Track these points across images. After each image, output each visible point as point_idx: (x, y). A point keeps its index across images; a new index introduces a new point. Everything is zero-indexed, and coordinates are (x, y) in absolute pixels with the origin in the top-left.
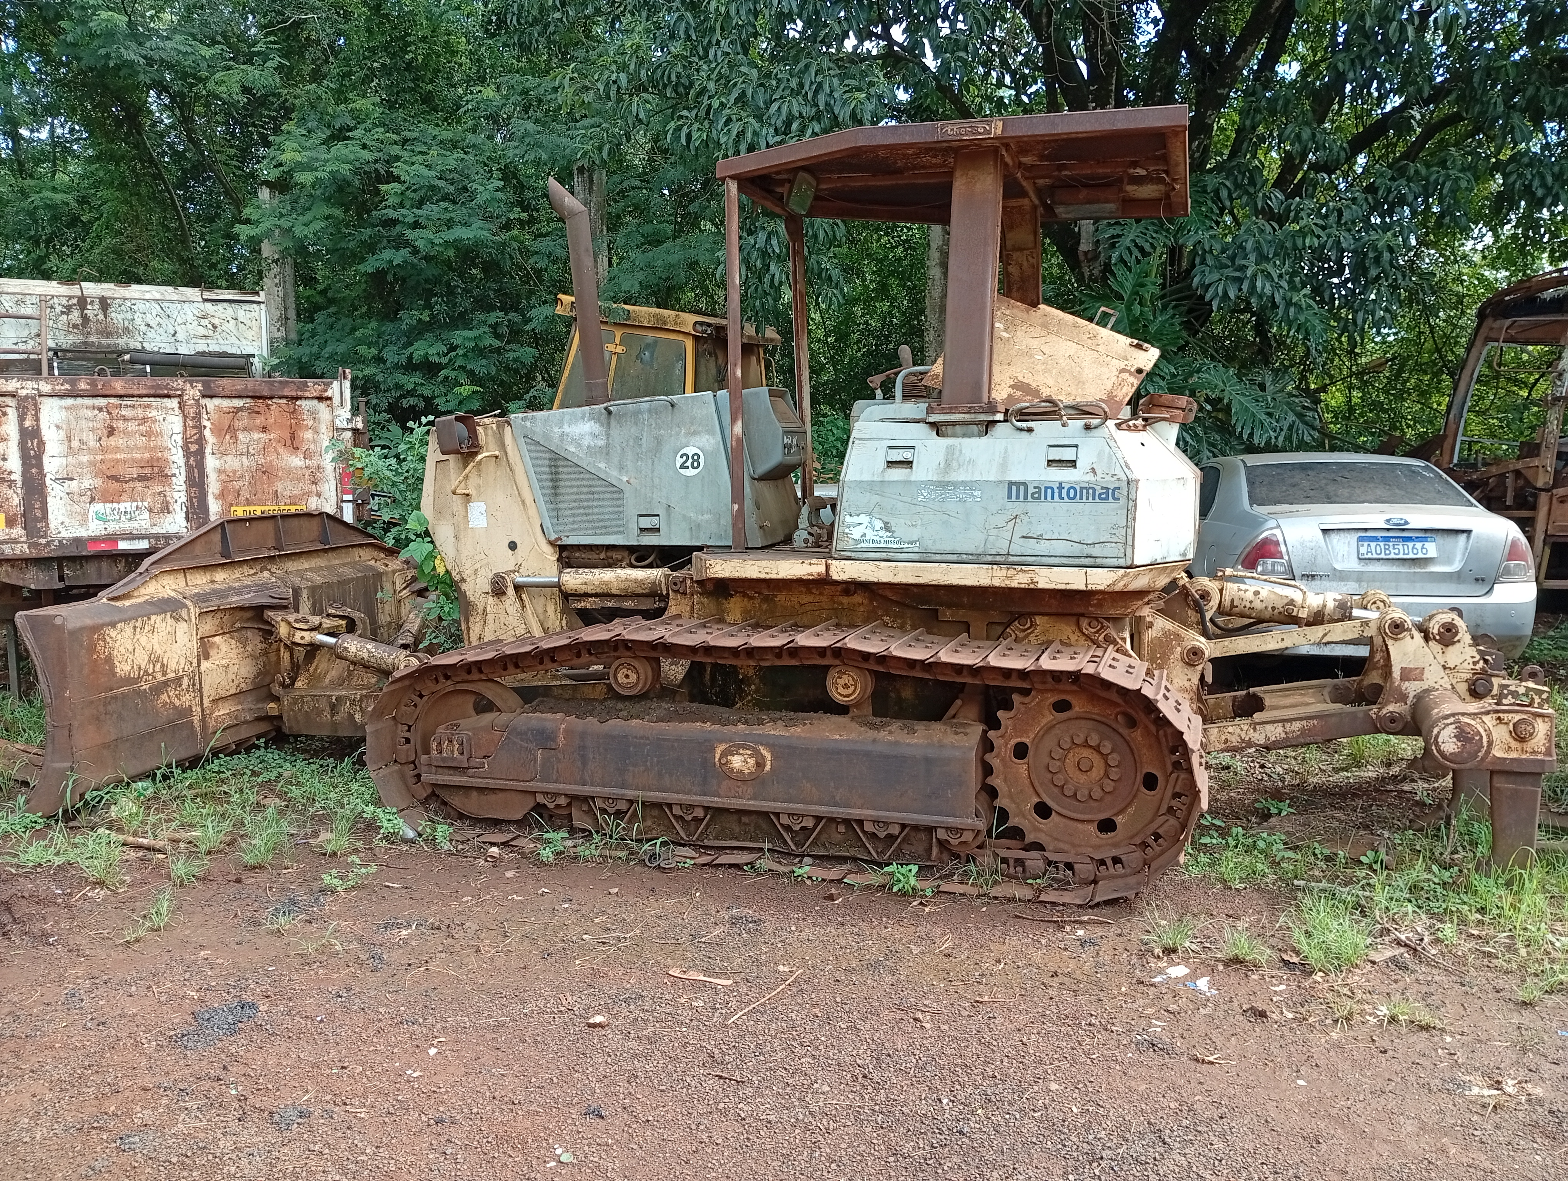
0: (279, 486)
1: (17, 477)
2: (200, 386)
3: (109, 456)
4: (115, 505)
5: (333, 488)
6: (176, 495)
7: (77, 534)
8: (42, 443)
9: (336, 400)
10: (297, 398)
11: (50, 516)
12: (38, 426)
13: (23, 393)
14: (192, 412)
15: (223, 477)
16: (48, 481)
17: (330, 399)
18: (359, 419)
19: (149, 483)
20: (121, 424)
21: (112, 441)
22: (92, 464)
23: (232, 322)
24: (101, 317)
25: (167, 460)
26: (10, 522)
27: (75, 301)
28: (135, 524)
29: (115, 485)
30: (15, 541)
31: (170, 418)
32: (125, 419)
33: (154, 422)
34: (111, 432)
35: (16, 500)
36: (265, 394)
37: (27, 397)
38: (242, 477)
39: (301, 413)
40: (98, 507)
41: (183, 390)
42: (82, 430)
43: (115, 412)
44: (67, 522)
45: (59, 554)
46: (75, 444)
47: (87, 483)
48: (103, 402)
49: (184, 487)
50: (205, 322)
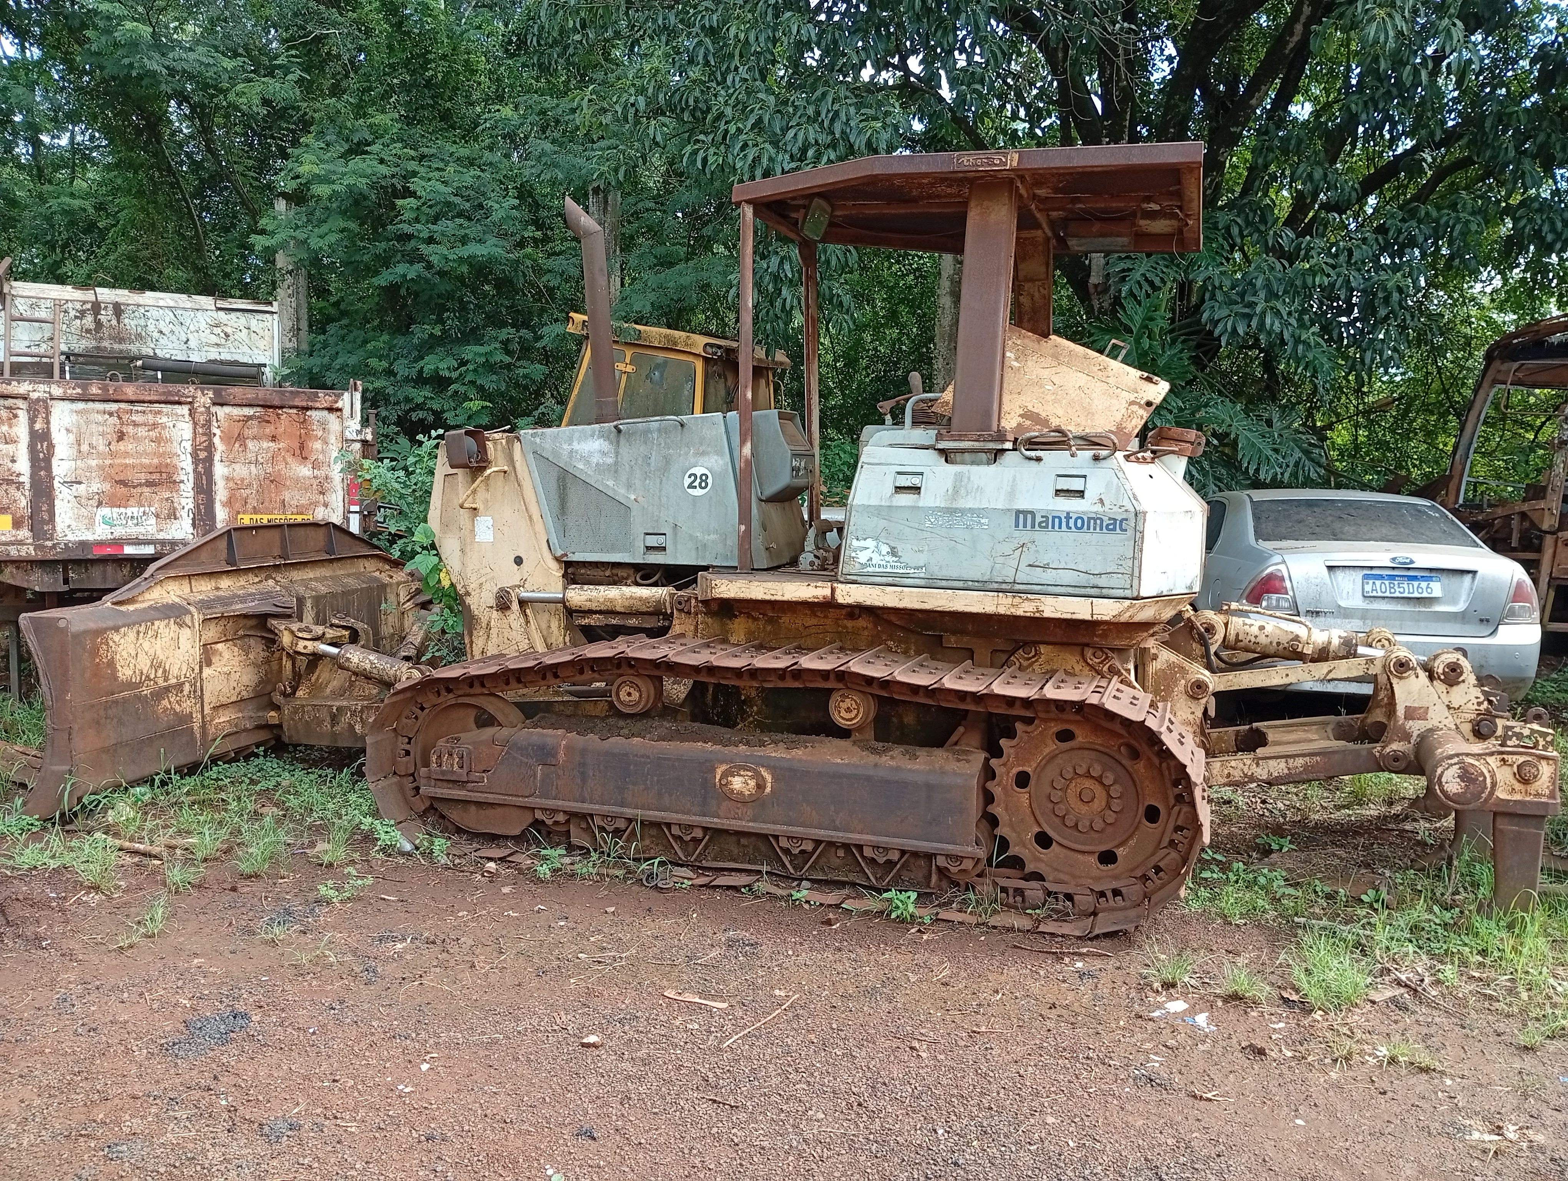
0: (287, 495)
1: (25, 479)
2: (211, 394)
3: (117, 461)
4: (122, 510)
5: (340, 498)
6: (184, 502)
7: (84, 538)
8: (51, 446)
9: (347, 412)
10: (308, 409)
11: (57, 519)
12: (48, 429)
13: (34, 396)
14: (202, 419)
15: (231, 484)
16: (56, 484)
17: (340, 410)
18: (369, 430)
19: (157, 489)
20: (130, 430)
21: (122, 446)
22: (101, 468)
23: (245, 331)
24: (114, 322)
25: (175, 467)
26: (17, 524)
27: (89, 306)
28: (142, 530)
29: (124, 490)
30: (21, 543)
31: (180, 425)
32: (135, 424)
33: (164, 428)
34: (121, 436)
35: (23, 502)
36: (276, 403)
37: (38, 400)
38: (250, 485)
39: (312, 424)
40: (105, 511)
41: (194, 397)
42: (92, 434)
43: (125, 417)
44: (74, 524)
45: (65, 556)
46: (85, 448)
47: (96, 487)
48: (114, 407)
49: (191, 494)
50: (217, 331)
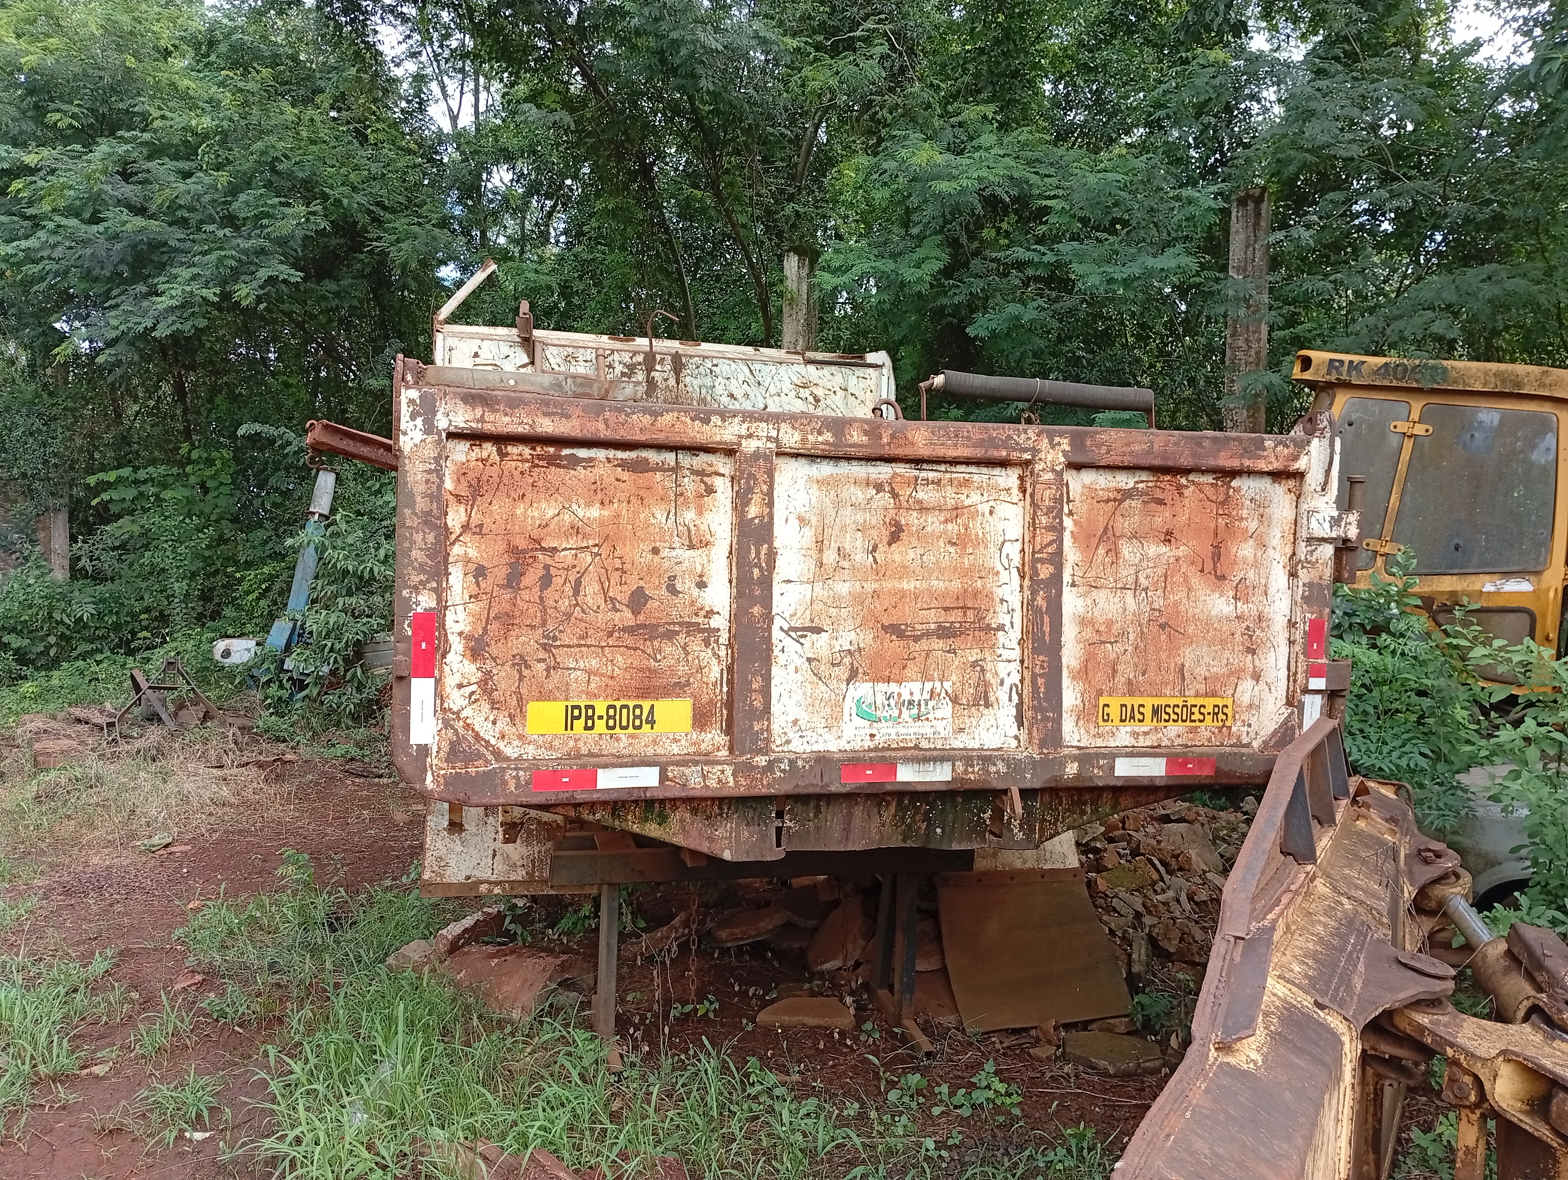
0: (1188, 656)
1: (720, 622)
2: (1065, 444)
3: (888, 585)
4: (893, 687)
5: (1283, 663)
6: (1003, 669)
7: (820, 747)
8: (772, 555)
9: (1314, 479)
10: (1234, 473)
11: (775, 708)
12: (771, 515)
13: (750, 446)
14: (1047, 496)
15: (1089, 634)
16: (776, 634)
17: (1299, 475)
18: (1353, 518)
19: (956, 643)
20: (912, 519)
21: (898, 554)
22: (857, 599)
23: (840, 393)
24: (672, 382)
25: (989, 596)
26: (701, 719)
27: (640, 358)
28: (925, 729)
29: (895, 645)
30: (706, 759)
31: (1003, 510)
32: (923, 509)
33: (974, 515)
34: (896, 534)
35: (715, 671)
36: (1185, 462)
37: (757, 455)
38: (1123, 634)
39: (1239, 506)
40: (862, 689)
41: (1035, 451)
42: (844, 529)
43: (905, 493)
44: (804, 717)
45: (787, 788)
46: (830, 556)
47: (847, 639)
48: (883, 471)
49: (1016, 654)
50: (805, 393)
